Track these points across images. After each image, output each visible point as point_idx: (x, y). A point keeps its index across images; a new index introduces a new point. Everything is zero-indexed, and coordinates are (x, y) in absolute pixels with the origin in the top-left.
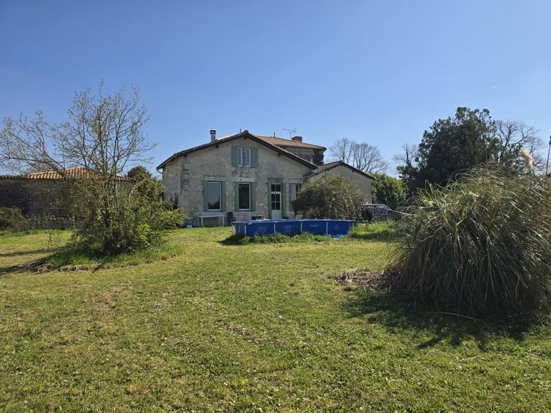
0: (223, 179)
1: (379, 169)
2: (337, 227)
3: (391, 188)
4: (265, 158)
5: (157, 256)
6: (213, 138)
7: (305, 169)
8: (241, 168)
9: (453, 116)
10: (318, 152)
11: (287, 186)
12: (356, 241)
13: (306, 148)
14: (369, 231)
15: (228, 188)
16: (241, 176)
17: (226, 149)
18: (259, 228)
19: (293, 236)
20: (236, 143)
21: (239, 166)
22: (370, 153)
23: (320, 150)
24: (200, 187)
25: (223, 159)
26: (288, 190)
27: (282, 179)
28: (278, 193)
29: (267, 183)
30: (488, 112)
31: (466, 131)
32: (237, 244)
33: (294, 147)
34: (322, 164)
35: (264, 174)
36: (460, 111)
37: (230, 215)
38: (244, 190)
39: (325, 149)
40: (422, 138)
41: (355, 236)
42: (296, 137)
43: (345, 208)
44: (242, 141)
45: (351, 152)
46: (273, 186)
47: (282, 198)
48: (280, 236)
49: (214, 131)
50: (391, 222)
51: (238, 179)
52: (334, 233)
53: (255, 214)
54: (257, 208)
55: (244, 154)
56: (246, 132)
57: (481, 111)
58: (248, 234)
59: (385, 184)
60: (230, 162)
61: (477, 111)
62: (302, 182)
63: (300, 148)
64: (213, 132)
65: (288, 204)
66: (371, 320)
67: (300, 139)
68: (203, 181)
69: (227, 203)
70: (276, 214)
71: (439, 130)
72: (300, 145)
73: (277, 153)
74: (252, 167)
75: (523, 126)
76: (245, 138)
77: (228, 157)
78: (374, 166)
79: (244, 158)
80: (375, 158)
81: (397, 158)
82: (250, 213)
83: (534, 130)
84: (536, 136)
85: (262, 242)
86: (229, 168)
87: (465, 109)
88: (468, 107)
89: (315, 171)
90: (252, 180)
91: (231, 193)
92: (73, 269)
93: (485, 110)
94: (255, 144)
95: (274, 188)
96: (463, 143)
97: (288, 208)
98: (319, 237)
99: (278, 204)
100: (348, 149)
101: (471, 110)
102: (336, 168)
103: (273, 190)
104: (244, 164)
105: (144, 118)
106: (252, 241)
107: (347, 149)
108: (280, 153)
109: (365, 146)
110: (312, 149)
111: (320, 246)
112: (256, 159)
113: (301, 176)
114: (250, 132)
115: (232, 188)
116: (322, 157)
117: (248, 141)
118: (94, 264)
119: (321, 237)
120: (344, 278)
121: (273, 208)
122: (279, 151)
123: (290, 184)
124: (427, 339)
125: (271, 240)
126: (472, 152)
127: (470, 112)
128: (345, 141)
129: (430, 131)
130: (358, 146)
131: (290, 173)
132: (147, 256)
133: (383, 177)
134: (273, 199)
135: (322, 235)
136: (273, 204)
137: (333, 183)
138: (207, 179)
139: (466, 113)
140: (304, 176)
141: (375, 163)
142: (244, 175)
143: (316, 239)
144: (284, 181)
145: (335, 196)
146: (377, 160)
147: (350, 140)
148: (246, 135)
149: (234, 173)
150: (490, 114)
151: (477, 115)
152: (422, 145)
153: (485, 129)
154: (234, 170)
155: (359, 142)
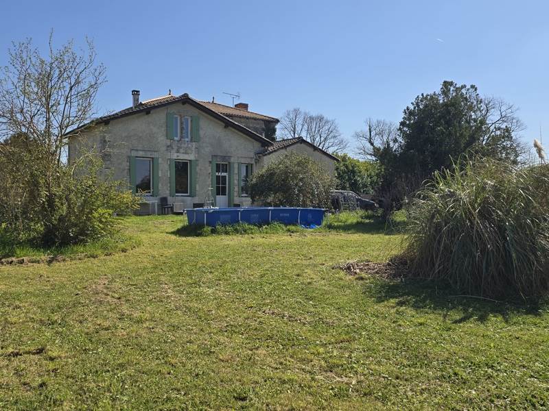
0: (155, 155)
1: (336, 148)
2: (310, 216)
3: (353, 172)
4: (209, 130)
5: (117, 247)
6: (135, 100)
7: (257, 146)
8: (178, 141)
9: (438, 91)
10: (270, 125)
11: (236, 166)
12: (333, 232)
13: (255, 119)
14: (341, 222)
15: (161, 167)
16: (178, 152)
17: (159, 117)
18: (222, 217)
19: (261, 226)
20: (173, 109)
21: (175, 138)
22: (327, 127)
23: (272, 122)
24: (126, 165)
25: (155, 130)
26: (236, 171)
27: (230, 157)
28: (224, 174)
29: (210, 162)
30: (476, 89)
31: (452, 109)
32: (197, 236)
33: (240, 117)
34: (274, 139)
35: (207, 150)
36: (447, 84)
37: (164, 201)
38: (182, 169)
39: (277, 121)
40: (403, 115)
41: (330, 227)
42: (240, 104)
43: (313, 194)
44: (180, 107)
45: (303, 125)
46: (218, 166)
47: (229, 182)
48: (247, 226)
49: (137, 91)
50: (361, 212)
51: (175, 156)
52: (308, 224)
53: (197, 200)
54: (197, 193)
55: (182, 123)
56: (186, 96)
57: (468, 87)
58: (208, 224)
59: (347, 167)
60: (165, 133)
61: (465, 86)
62: (253, 162)
63: (248, 118)
64: (136, 93)
65: (236, 189)
66: (401, 304)
67: (245, 106)
68: (129, 157)
69: (160, 185)
70: (222, 199)
71: (421, 107)
72: (247, 115)
73: (224, 124)
74: (191, 141)
75: (501, 103)
76: (184, 103)
77: (162, 127)
78: (330, 144)
79: (182, 129)
80: (332, 134)
81: (357, 135)
82: (189, 198)
83: (514, 109)
84: (515, 116)
85: (227, 233)
86: (162, 140)
87: (451, 84)
88: (455, 82)
89: (270, 149)
90: (191, 157)
91: (165, 173)
92: (22, 262)
93: (473, 87)
94: (196, 111)
95: (219, 168)
96: (448, 123)
97: (236, 194)
98: (292, 228)
99: (224, 188)
100: (301, 122)
101: (457, 86)
102: (296, 145)
103: (218, 171)
104: (182, 137)
105: (101, 79)
106: (214, 232)
107: (299, 122)
108: (228, 125)
109: (321, 119)
110: (262, 120)
111: (295, 238)
112: (198, 130)
113: (252, 155)
114: (190, 96)
115: (167, 167)
116: (274, 131)
117: (187, 107)
118: (45, 257)
119: (293, 227)
120: (349, 268)
121: (218, 194)
122: (225, 121)
123: (239, 164)
124: (458, 318)
125: (237, 231)
126: (458, 134)
127: (457, 88)
128: (296, 112)
129: (412, 107)
130: (311, 118)
131: (240, 149)
132: (104, 247)
133: (344, 158)
134: (218, 183)
135: (294, 225)
136: (218, 188)
137: (299, 164)
138: (134, 154)
139: (452, 88)
140: (256, 154)
141: (332, 140)
142: (181, 151)
143: (289, 230)
144: (232, 160)
145: (301, 180)
146: (335, 137)
147: (302, 110)
148: (185, 100)
149: (169, 147)
150: (478, 92)
151: (464, 91)
152: (403, 124)
153: (471, 108)
154: (169, 144)
155: (314, 114)
